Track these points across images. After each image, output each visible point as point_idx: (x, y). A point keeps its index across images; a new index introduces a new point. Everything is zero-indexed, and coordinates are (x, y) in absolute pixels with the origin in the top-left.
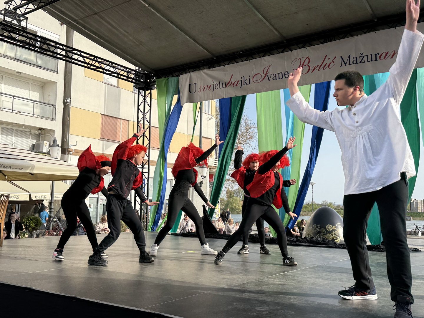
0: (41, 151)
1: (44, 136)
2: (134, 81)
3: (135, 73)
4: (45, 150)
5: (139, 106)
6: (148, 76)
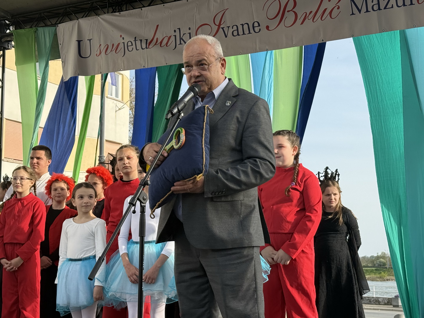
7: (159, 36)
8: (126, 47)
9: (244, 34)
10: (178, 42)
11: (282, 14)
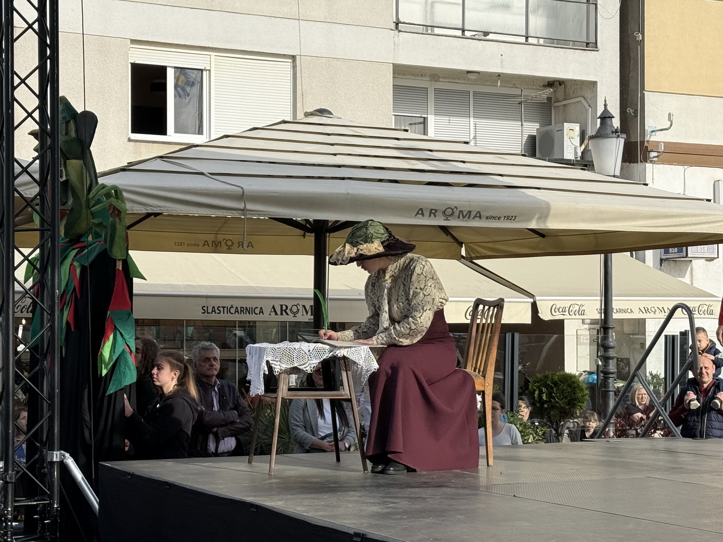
0: (557, 156)
1: (564, 105)
4: (569, 155)
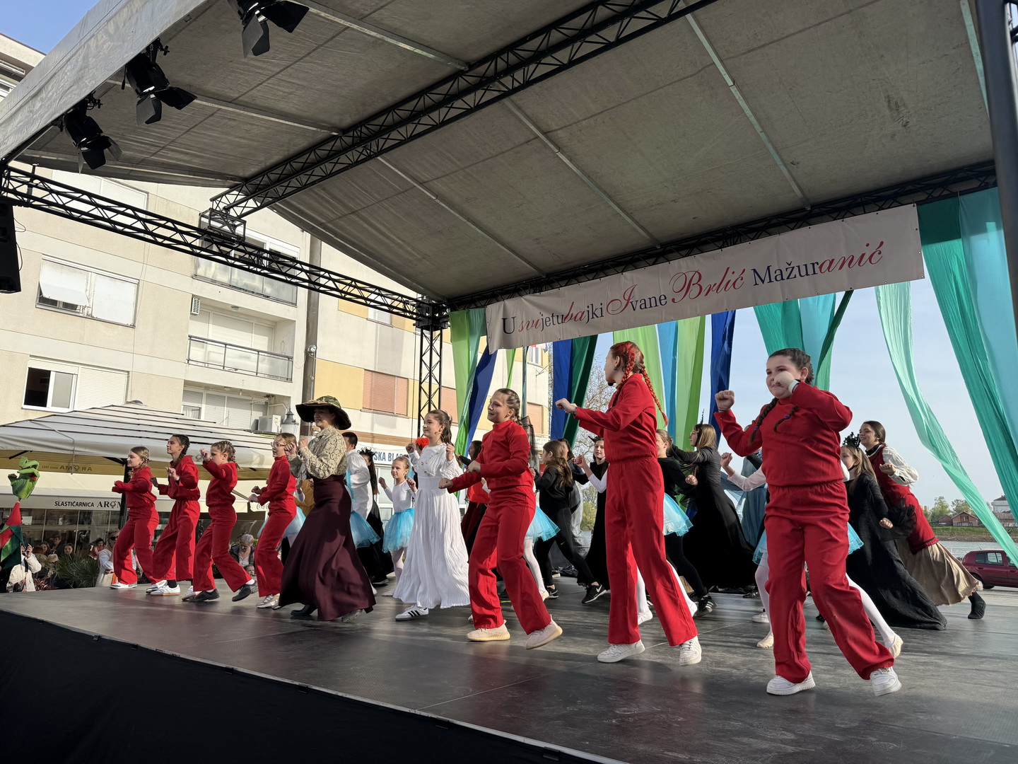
0: (268, 430)
1: (274, 407)
2: (414, 316)
3: (415, 303)
4: (274, 430)
5: (422, 356)
6: (437, 308)
7: (574, 312)
8: (545, 323)
9: (651, 307)
10: (591, 316)
11: (687, 287)
